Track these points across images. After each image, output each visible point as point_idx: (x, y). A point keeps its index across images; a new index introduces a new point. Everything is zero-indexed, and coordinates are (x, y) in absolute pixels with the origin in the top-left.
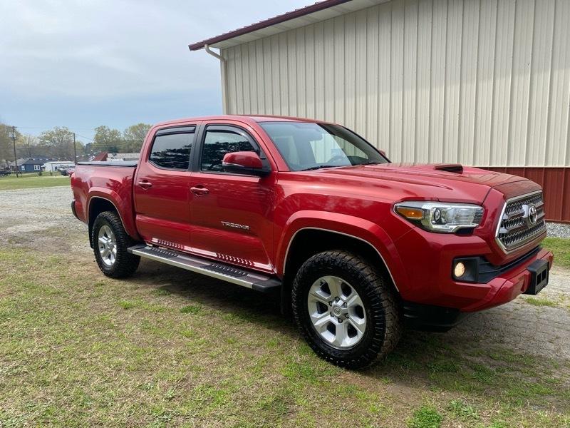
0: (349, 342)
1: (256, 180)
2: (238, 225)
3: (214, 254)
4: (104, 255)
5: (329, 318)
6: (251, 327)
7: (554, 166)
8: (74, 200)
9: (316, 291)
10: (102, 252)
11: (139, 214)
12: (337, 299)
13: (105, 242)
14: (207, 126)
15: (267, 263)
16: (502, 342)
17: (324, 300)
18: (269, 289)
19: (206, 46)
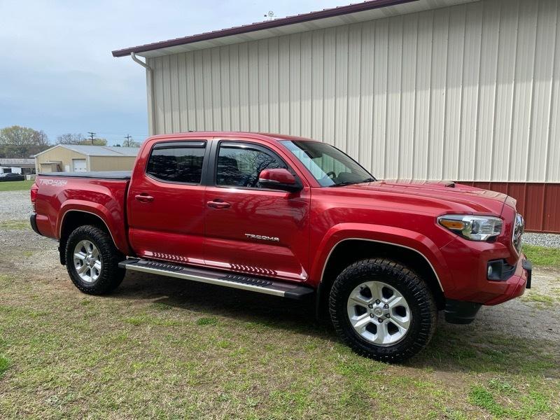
0: (390, 339)
1: (283, 194)
2: (265, 238)
3: (227, 265)
4: (81, 271)
5: (368, 319)
6: (279, 334)
7: (516, 181)
8: (34, 214)
9: (356, 295)
10: (78, 268)
11: (132, 227)
12: (378, 302)
13: (83, 258)
14: (220, 142)
15: (299, 272)
16: (490, 329)
17: (365, 303)
18: (303, 297)
19: (132, 53)
